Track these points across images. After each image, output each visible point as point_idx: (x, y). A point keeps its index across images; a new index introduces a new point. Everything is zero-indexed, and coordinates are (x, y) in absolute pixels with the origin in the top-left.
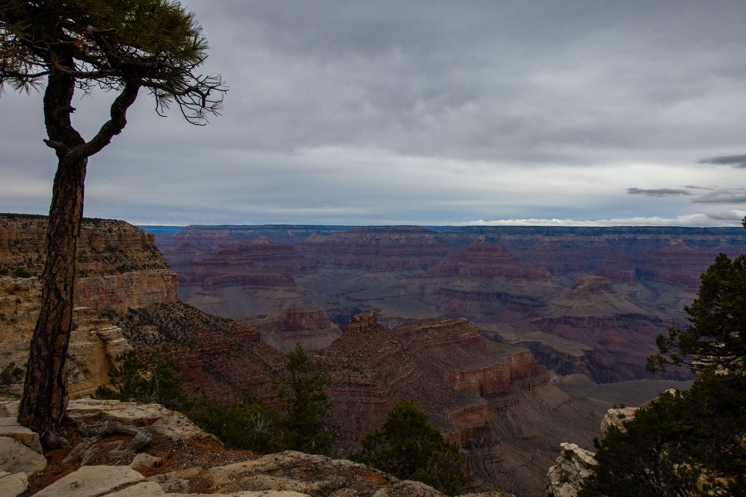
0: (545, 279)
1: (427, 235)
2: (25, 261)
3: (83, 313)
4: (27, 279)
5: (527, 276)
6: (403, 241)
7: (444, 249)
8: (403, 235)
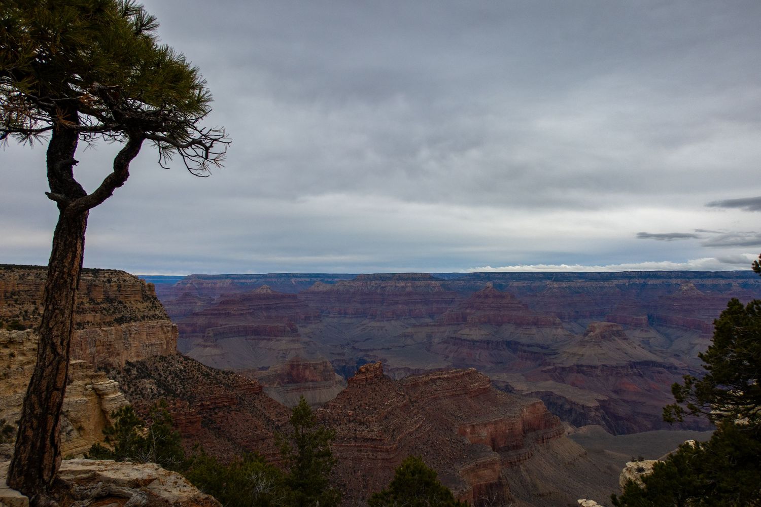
0: (555, 326)
1: (433, 282)
2: (21, 313)
3: (79, 366)
4: (22, 332)
5: (536, 323)
6: (409, 289)
7: (451, 296)
8: (409, 283)
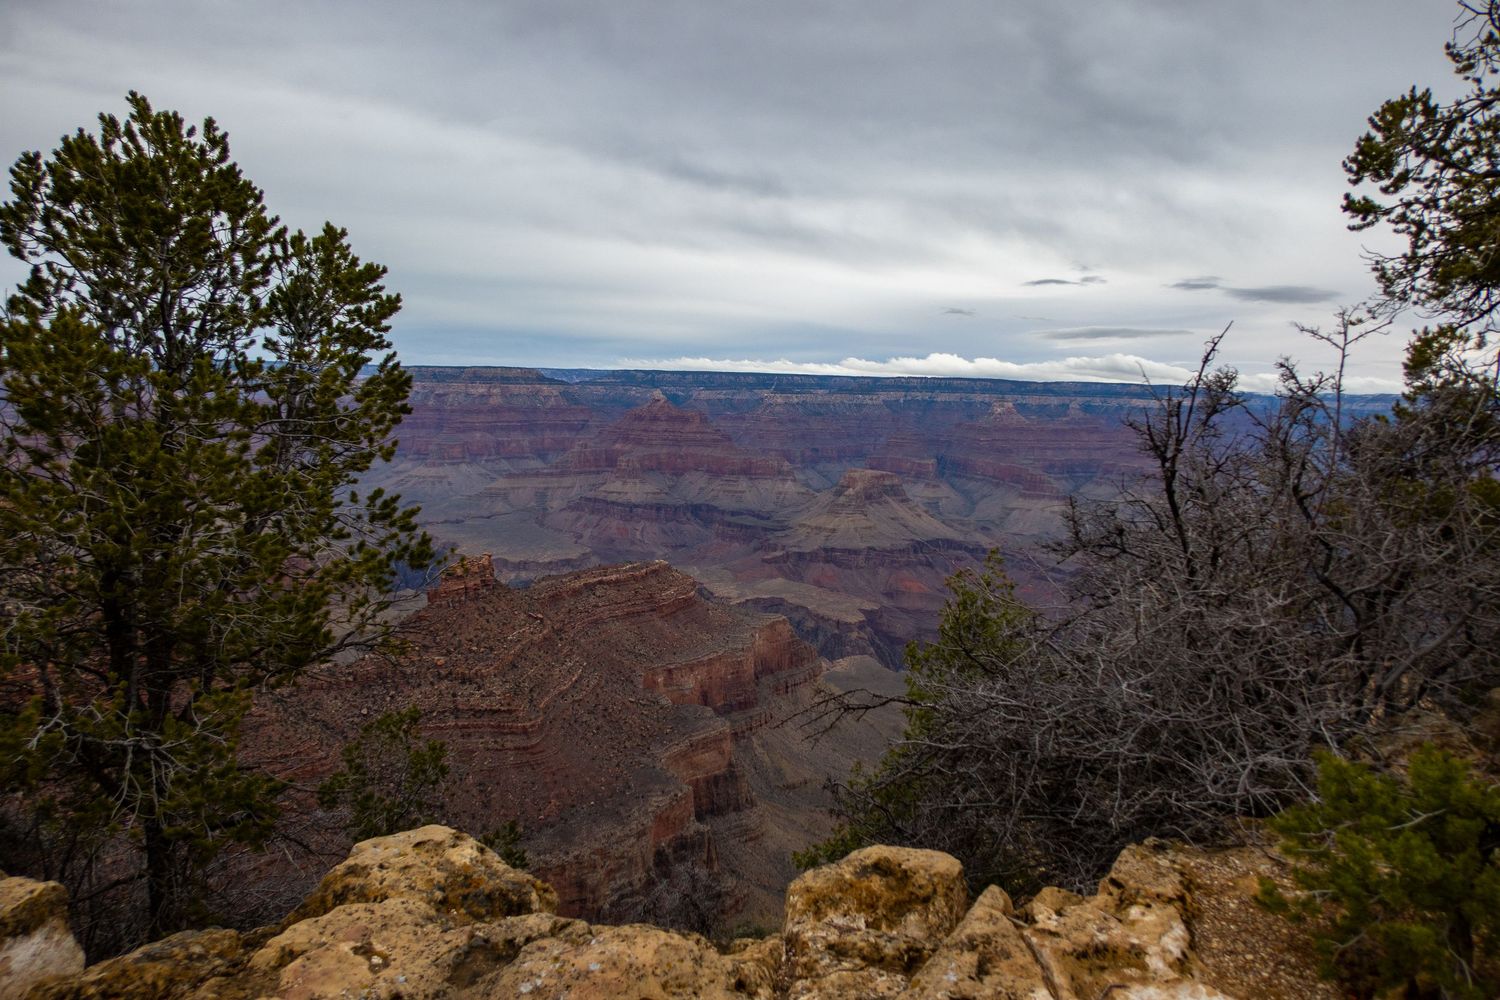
0: (781, 477)
1: (545, 387)
5: (748, 471)
6: (495, 401)
7: (581, 417)
8: (495, 387)
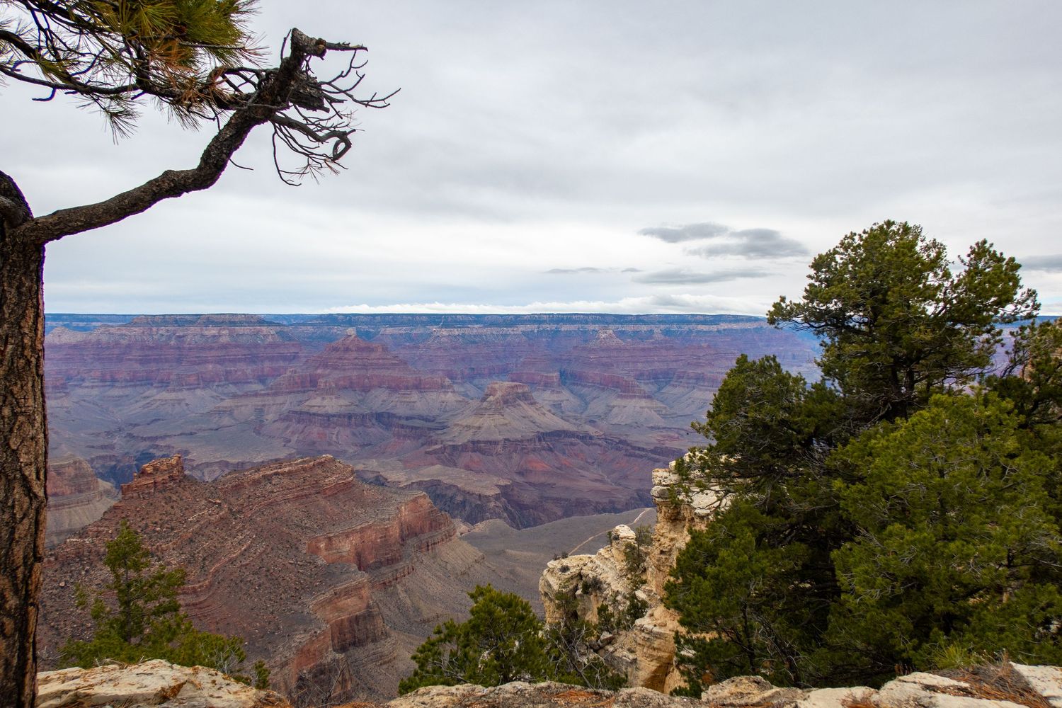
0: (444, 390)
1: (264, 329)
5: (419, 387)
6: (225, 339)
7: (293, 350)
8: (224, 329)
